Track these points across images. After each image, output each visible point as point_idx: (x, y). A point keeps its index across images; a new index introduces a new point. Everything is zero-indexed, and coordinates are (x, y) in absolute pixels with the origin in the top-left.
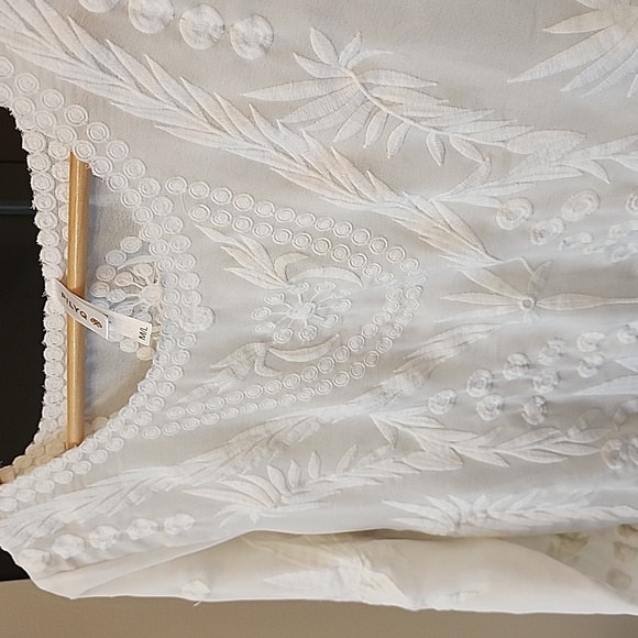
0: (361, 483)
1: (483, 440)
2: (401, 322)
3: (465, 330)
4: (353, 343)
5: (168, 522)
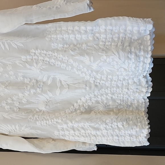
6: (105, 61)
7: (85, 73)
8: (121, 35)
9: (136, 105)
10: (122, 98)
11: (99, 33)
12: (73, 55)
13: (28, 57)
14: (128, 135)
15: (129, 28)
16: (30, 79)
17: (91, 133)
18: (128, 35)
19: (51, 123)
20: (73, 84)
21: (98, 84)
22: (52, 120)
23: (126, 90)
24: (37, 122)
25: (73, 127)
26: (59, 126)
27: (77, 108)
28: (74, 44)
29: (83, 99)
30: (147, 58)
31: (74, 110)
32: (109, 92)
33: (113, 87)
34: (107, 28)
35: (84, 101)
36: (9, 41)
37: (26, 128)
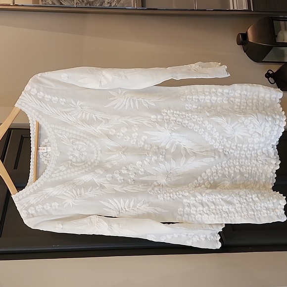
0: (93, 196)
1: (120, 186)
2: (99, 159)
3: (112, 162)
4: (89, 163)
5: (53, 204)
6: (243, 122)
7: (216, 140)
8: (255, 101)
9: (264, 180)
10: (250, 171)
11: (234, 97)
12: (208, 117)
13: (159, 117)
14: (265, 208)
15: (262, 95)
16: (151, 145)
17: (222, 210)
18: (261, 101)
19: (176, 196)
20: (201, 152)
21: (227, 153)
22: (177, 193)
23: (255, 162)
24: (159, 196)
25: (202, 201)
26: (185, 201)
27: (201, 182)
28: (208, 107)
29: (208, 171)
30: (282, 121)
31: (198, 185)
32: (237, 164)
33: (242, 158)
34: (242, 93)
35: (209, 174)
36: (140, 99)
37: (143, 204)
